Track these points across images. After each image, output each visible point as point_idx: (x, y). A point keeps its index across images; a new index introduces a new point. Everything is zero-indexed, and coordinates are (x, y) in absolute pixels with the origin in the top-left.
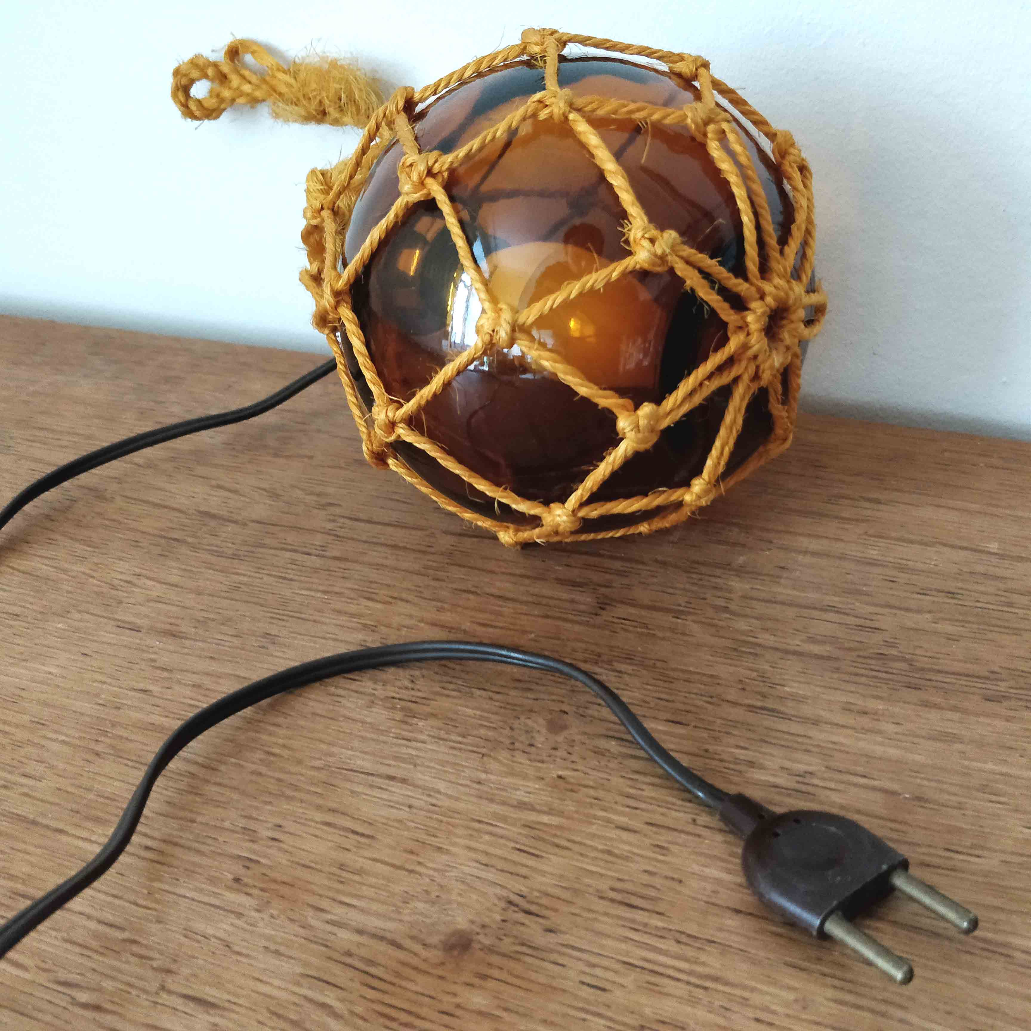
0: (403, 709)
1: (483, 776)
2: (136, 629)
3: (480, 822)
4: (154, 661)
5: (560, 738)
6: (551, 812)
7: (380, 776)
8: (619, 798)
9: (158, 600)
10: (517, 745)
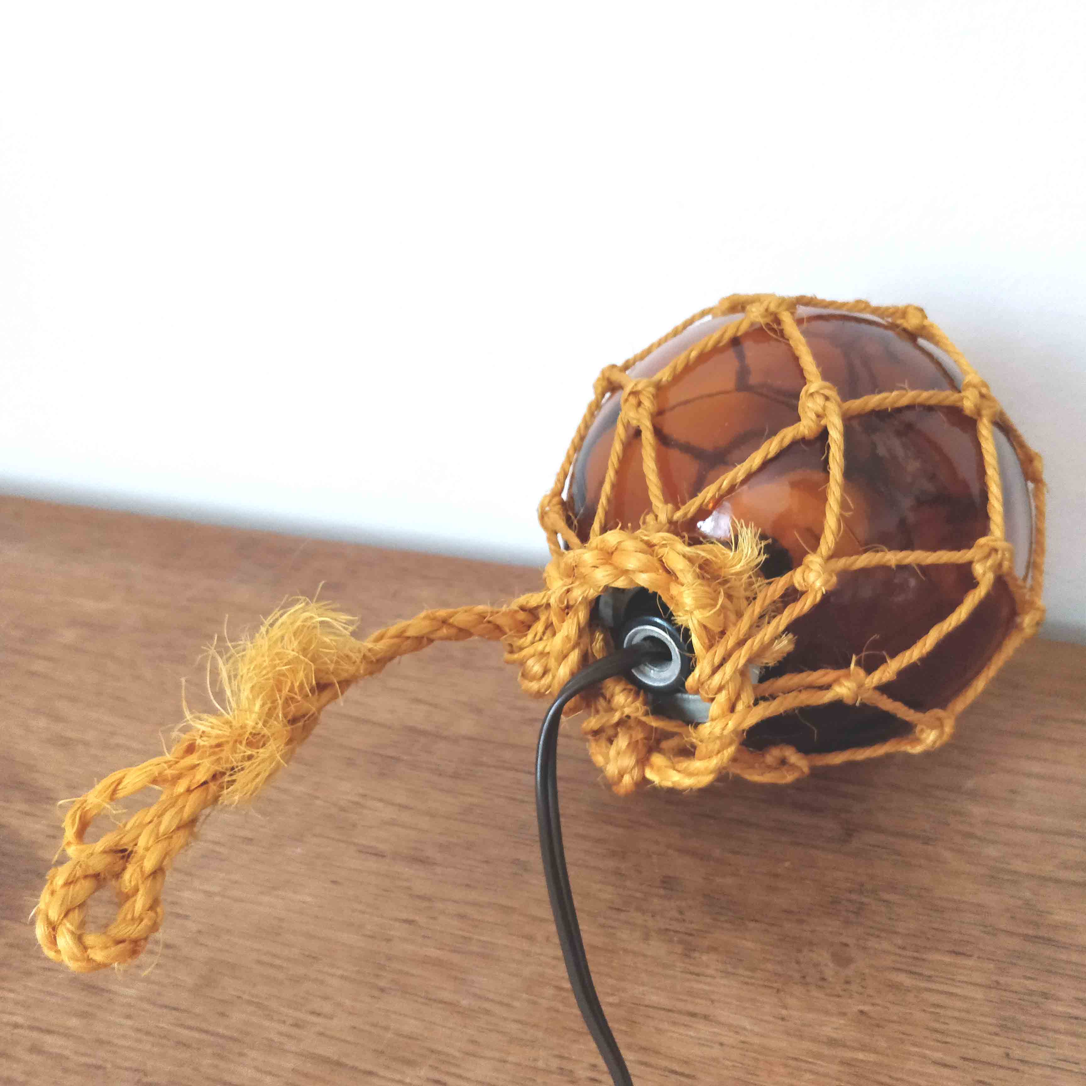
0: (680, 942)
1: (784, 1012)
2: (380, 855)
3: (796, 1059)
4: (409, 888)
5: (849, 971)
6: (864, 1048)
7: (680, 1012)
8: (927, 1033)
9: (393, 823)
10: (808, 979)
